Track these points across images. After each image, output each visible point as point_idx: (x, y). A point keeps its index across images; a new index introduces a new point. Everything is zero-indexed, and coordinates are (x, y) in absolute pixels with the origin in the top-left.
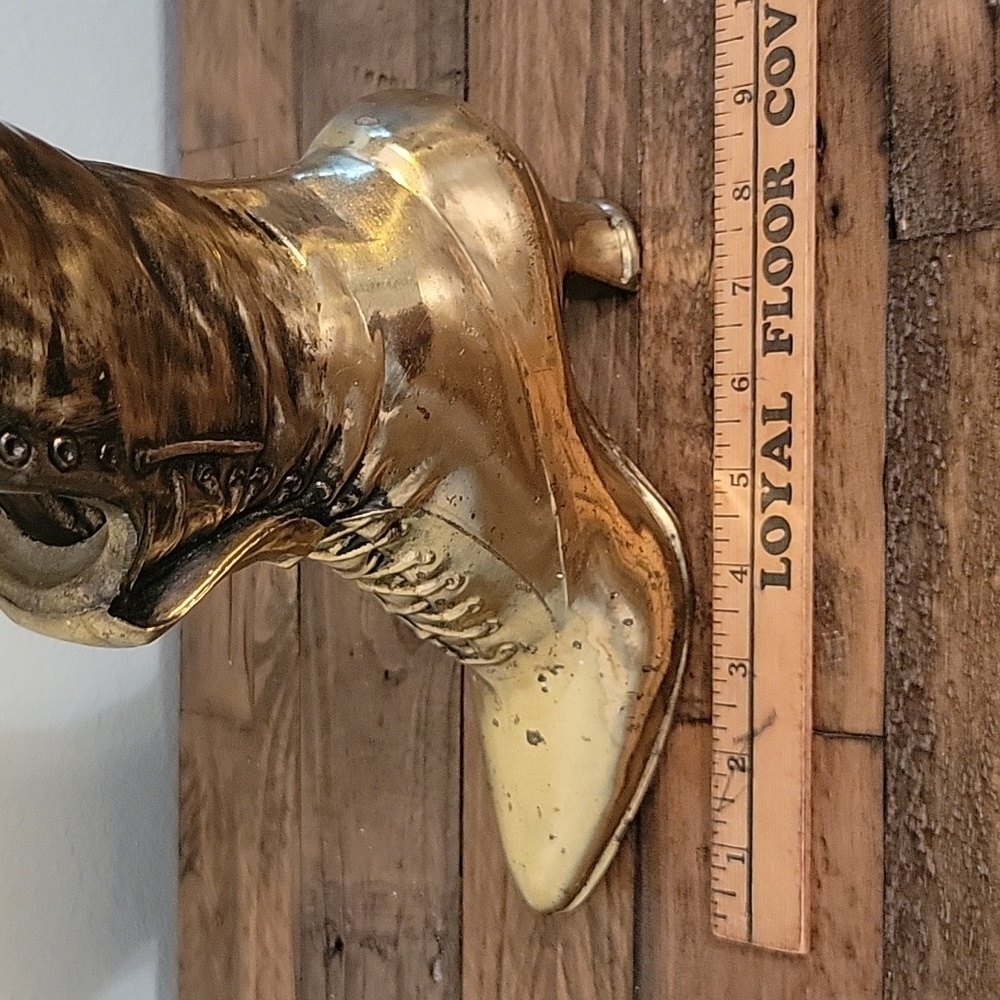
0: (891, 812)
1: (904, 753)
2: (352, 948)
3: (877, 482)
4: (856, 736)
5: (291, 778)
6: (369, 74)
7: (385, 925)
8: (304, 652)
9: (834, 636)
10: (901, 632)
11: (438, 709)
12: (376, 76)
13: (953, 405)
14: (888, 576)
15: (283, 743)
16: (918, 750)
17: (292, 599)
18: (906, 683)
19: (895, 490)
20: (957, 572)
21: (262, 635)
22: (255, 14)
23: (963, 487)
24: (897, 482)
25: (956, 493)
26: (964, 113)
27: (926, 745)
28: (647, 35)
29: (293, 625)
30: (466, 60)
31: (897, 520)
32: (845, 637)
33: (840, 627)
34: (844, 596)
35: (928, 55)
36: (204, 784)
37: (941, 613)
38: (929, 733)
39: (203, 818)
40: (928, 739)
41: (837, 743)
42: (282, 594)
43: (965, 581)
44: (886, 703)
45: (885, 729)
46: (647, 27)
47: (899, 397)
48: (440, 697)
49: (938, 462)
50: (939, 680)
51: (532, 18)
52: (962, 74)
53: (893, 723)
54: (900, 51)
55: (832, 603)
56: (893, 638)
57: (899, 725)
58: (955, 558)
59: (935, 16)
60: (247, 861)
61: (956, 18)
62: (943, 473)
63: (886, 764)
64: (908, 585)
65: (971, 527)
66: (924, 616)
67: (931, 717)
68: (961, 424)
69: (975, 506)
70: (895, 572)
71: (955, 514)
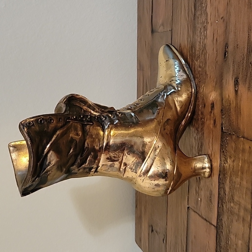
0: (218, 241)
1: (219, 231)
2: (154, 231)
3: (218, 178)
4: (213, 225)
7: (158, 230)
9: (211, 205)
10: (220, 208)
14: (218, 197)
18: (220, 218)
19: (220, 180)
20: (227, 200)
22: (146, 46)
25: (227, 185)
26: (231, 109)
27: (222, 231)
31: (220, 186)
32: (213, 206)
33: (212, 203)
34: (213, 198)
35: (227, 96)
37: (225, 207)
38: (223, 229)
41: (211, 225)
44: (217, 221)
49: (226, 177)
50: (224, 220)
52: (231, 102)
53: (218, 225)
54: (224, 93)
55: (211, 198)
57: (219, 225)
58: (227, 198)
59: (228, 89)
62: (226, 180)
63: (217, 231)
64: (221, 200)
65: (229, 193)
66: (223, 206)
67: (223, 226)
68: (229, 172)
69: (230, 189)
70: (220, 196)
71: (227, 189)
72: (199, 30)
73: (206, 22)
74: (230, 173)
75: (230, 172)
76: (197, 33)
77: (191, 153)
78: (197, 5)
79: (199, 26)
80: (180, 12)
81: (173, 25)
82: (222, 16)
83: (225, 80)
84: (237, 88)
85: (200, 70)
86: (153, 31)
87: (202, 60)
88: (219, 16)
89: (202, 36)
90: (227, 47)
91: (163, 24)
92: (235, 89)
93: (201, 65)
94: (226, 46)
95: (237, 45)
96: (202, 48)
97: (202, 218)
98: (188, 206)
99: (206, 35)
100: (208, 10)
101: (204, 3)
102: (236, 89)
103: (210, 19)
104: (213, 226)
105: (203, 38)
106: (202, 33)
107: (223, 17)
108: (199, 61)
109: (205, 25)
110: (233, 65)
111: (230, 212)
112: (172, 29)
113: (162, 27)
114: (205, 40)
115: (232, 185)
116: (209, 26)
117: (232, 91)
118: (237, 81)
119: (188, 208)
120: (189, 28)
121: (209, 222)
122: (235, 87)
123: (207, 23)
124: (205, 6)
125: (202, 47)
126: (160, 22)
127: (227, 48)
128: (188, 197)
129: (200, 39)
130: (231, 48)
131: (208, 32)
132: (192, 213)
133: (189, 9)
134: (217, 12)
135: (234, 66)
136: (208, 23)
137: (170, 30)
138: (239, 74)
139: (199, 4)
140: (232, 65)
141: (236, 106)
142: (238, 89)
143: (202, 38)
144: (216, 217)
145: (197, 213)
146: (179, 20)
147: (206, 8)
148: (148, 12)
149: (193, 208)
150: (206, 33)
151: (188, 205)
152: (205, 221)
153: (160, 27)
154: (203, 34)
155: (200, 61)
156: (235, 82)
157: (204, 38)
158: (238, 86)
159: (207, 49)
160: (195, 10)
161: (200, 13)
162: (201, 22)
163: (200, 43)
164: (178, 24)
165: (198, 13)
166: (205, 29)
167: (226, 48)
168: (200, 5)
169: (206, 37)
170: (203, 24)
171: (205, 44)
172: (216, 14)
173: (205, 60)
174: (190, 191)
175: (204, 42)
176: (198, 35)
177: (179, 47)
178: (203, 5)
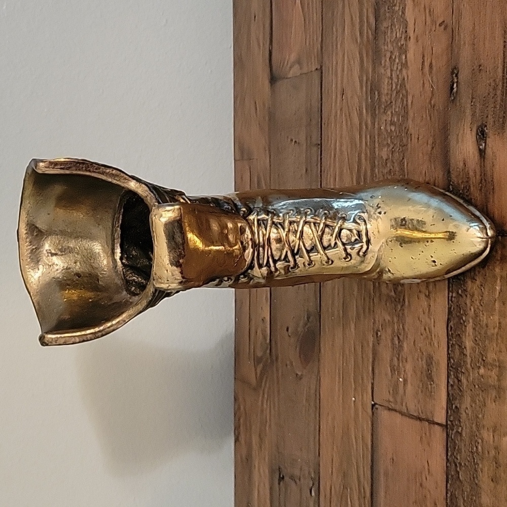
0: (449, 454)
1: (453, 432)
2: (286, 478)
3: (445, 327)
4: (438, 424)
5: (268, 409)
6: (292, 140)
7: (297, 472)
8: (272, 361)
9: (431, 384)
10: (452, 386)
11: (313, 391)
12: (294, 141)
13: (468, 302)
14: (448, 364)
15: (266, 396)
16: (457, 432)
17: (268, 341)
18: (454, 406)
19: (451, 331)
20: (469, 366)
21: (259, 354)
22: (256, 109)
23: (471, 334)
24: (451, 328)
25: (469, 335)
26: (472, 188)
27: (460, 430)
28: (376, 140)
29: (269, 351)
30: (321, 140)
31: (451, 342)
32: (435, 385)
33: (433, 381)
34: (435, 370)
35: (461, 164)
36: (242, 407)
37: (464, 381)
38: (461, 426)
39: (242, 420)
40: (460, 428)
41: (432, 425)
42: (265, 338)
43: (471, 369)
44: (447, 413)
45: (447, 422)
46: (376, 138)
47: (452, 295)
48: (313, 387)
49: (464, 322)
50: (463, 407)
51: (341, 127)
52: (471, 173)
53: (450, 421)
54: (452, 161)
55: (431, 371)
56: (450, 388)
57: (451, 421)
58: (469, 361)
59: (463, 150)
60: (255, 440)
61: (469, 152)
62: (466, 326)
63: (447, 435)
64: (454, 368)
65: (473, 349)
66: (459, 381)
67: (461, 420)
68: (471, 309)
69: (475, 341)
70: (451, 362)
71: (468, 343)
72: (388, 55)
73: (403, 37)
74: (475, 311)
75: (474, 308)
76: (383, 62)
77: (378, 295)
78: (382, 11)
79: (387, 48)
80: (340, 31)
81: (325, 58)
82: (441, 20)
83: (455, 137)
84: (484, 144)
85: (393, 130)
86: (273, 80)
87: (397, 110)
88: (434, 22)
89: (396, 66)
90: (454, 75)
91: (299, 62)
92: (479, 147)
93: (396, 120)
94: (454, 72)
95: (480, 66)
96: (396, 87)
97: (411, 417)
98: (373, 403)
99: (406, 61)
100: (410, 15)
101: (398, 4)
102: (481, 147)
103: (414, 30)
104: (436, 426)
105: (397, 68)
106: (395, 61)
107: (444, 22)
108: (389, 113)
109: (402, 43)
110: (472, 104)
111: (477, 387)
112: (321, 67)
113: (297, 66)
114: (404, 71)
115: (480, 333)
116: (411, 44)
117: (471, 153)
118: (483, 132)
119: (373, 406)
120: (365, 55)
121: (428, 421)
122: (479, 145)
123: (407, 38)
124: (401, 7)
125: (397, 85)
126: (293, 57)
127: (457, 76)
128: (373, 384)
129: (392, 70)
130: (464, 74)
131: (410, 55)
132: (384, 414)
133: (361, 21)
134: (430, 15)
135: (473, 106)
136: (410, 38)
137: (317, 69)
138: (487, 117)
139: (387, 7)
140: (469, 105)
141: (481, 180)
142: (487, 146)
143: (395, 68)
144: (445, 407)
145: (395, 411)
146: (339, 46)
147: (403, 13)
148: (262, 45)
149: (386, 404)
150: (404, 57)
151: (373, 401)
152: (418, 422)
153: (291, 67)
154: (397, 60)
155: (392, 113)
156: (477, 134)
157: (399, 68)
158: (486, 140)
159: (408, 87)
160: (376, 21)
161: (390, 24)
162: (392, 40)
163: (392, 80)
164: (337, 54)
165: (385, 25)
166: (403, 50)
167: (453, 77)
168: (388, 9)
169: (405, 65)
170: (397, 44)
171: (404, 79)
172: (427, 19)
173: (405, 108)
174: (376, 371)
175: (400, 76)
176: (384, 67)
177: (339, 97)
178: (397, 8)
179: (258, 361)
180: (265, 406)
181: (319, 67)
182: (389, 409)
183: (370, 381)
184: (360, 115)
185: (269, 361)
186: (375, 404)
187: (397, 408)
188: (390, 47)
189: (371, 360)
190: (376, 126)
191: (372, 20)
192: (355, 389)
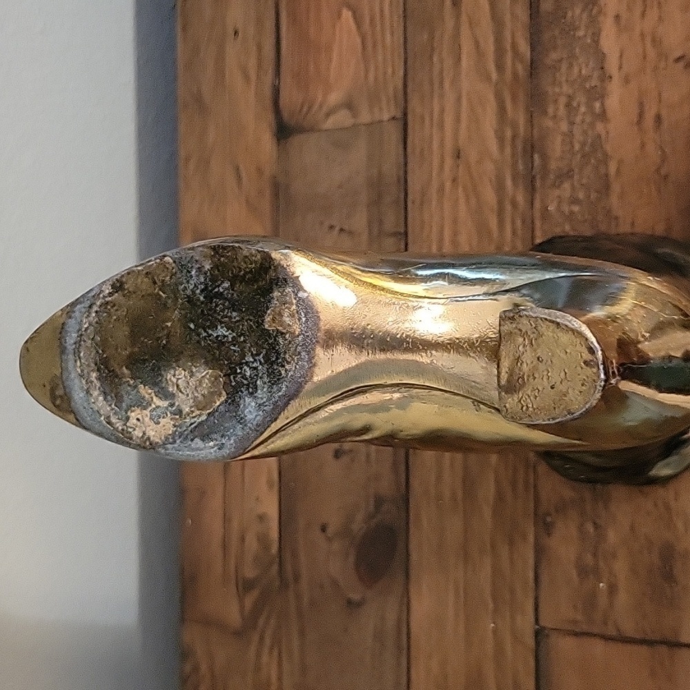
6: (332, 227)
8: (284, 585)
11: (390, 623)
12: (337, 229)
15: (268, 641)
17: (274, 551)
21: (250, 572)
22: (240, 179)
29: (275, 568)
30: (406, 226)
32: (679, 588)
33: (675, 582)
34: (679, 564)
36: (204, 668)
41: (675, 649)
42: (266, 547)
48: (391, 616)
51: (455, 207)
55: (670, 567)
72: (563, 101)
73: (595, 76)
76: (550, 110)
78: (547, 36)
79: (560, 90)
80: (448, 62)
81: (414, 102)
82: (677, 55)
85: (576, 210)
86: (284, 131)
88: (662, 55)
89: (580, 117)
91: (349, 105)
93: (581, 196)
96: (582, 149)
98: (537, 627)
99: (603, 111)
100: (610, 42)
101: (582, 28)
103: (621, 66)
105: (584, 122)
106: (577, 108)
107: (683, 56)
108: (566, 185)
109: (593, 84)
112: (405, 114)
113: (344, 113)
114: (599, 126)
116: (614, 86)
119: (539, 632)
121: (665, 643)
123: (605, 77)
124: (590, 33)
125: (583, 145)
126: (334, 98)
128: (537, 598)
129: (571, 123)
131: (613, 102)
133: (499, 48)
134: (654, 45)
136: (610, 77)
137: (394, 118)
139: (557, 31)
143: (578, 121)
145: (591, 635)
146: (447, 84)
147: (595, 41)
148: (253, 79)
149: (569, 627)
150: (598, 105)
151: (537, 624)
153: (328, 114)
154: (583, 109)
155: (572, 185)
157: (588, 120)
159: (608, 148)
161: (565, 56)
162: (571, 79)
163: (572, 137)
164: (442, 96)
165: (553, 56)
166: (597, 94)
168: (561, 34)
169: (603, 116)
170: (582, 84)
171: (599, 137)
172: (648, 51)
173: (602, 179)
174: (544, 578)
175: (590, 133)
176: (555, 117)
177: (449, 162)
178: (581, 33)
179: (246, 586)
180: (265, 659)
181: (399, 115)
182: (576, 634)
183: (531, 595)
184: (500, 188)
185: (277, 583)
186: (543, 628)
187: (596, 630)
188: (566, 89)
189: (531, 561)
190: (537, 204)
191: (524, 48)
192: (496, 610)
